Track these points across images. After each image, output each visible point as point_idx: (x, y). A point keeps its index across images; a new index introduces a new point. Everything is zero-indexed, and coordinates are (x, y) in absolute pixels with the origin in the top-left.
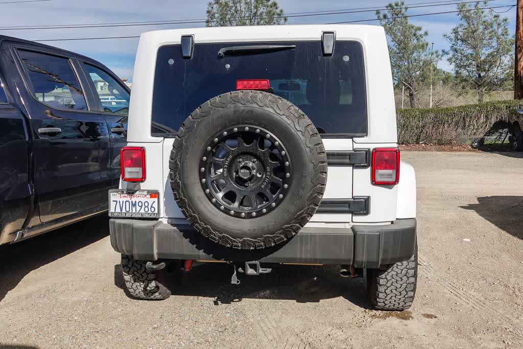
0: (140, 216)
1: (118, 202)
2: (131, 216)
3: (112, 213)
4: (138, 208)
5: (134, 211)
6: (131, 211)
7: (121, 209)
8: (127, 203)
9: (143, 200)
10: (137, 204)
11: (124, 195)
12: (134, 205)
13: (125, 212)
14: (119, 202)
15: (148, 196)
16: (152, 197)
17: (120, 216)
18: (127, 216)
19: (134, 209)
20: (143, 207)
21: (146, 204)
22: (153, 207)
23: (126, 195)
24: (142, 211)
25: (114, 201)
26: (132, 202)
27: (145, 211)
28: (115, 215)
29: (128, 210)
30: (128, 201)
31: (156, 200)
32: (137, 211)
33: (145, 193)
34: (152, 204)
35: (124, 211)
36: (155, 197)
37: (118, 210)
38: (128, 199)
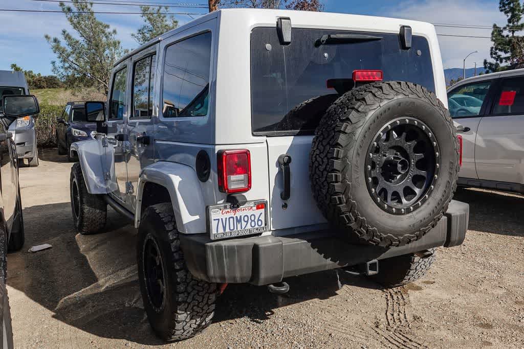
0: (248, 233)
1: (220, 220)
2: (238, 234)
3: (214, 235)
4: (244, 224)
5: (239, 228)
6: (235, 229)
7: (224, 228)
8: (231, 220)
9: (249, 213)
10: (242, 219)
11: (226, 210)
12: (239, 221)
13: (230, 231)
14: (222, 219)
15: (255, 208)
16: (258, 208)
17: (225, 237)
18: (233, 235)
19: (239, 226)
20: (250, 221)
21: (253, 219)
22: (260, 220)
23: (229, 210)
24: (249, 227)
25: (214, 220)
26: (237, 217)
27: (252, 226)
28: (219, 237)
29: (232, 228)
30: (231, 217)
31: (263, 210)
32: (243, 227)
33: (252, 204)
34: (259, 217)
35: (227, 230)
36: (262, 208)
37: (221, 230)
38: (232, 214)
